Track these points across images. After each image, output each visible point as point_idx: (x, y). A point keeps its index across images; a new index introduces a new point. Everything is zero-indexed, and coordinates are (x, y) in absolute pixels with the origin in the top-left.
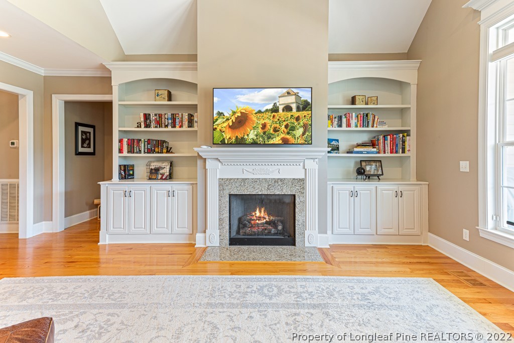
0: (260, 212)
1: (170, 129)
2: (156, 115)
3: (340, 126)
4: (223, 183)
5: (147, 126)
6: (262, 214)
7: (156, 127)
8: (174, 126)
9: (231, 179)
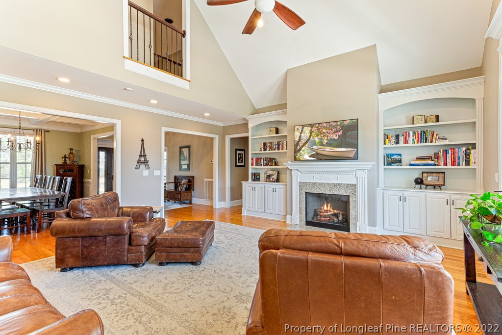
0: (327, 206)
1: (276, 151)
2: (269, 143)
3: (397, 143)
4: (302, 185)
5: (265, 150)
6: (329, 209)
7: (269, 150)
8: (279, 149)
9: (306, 183)
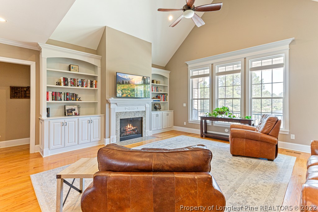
1: (80, 87)
2: (71, 79)
5: (65, 85)
7: (71, 86)
9: (121, 112)
